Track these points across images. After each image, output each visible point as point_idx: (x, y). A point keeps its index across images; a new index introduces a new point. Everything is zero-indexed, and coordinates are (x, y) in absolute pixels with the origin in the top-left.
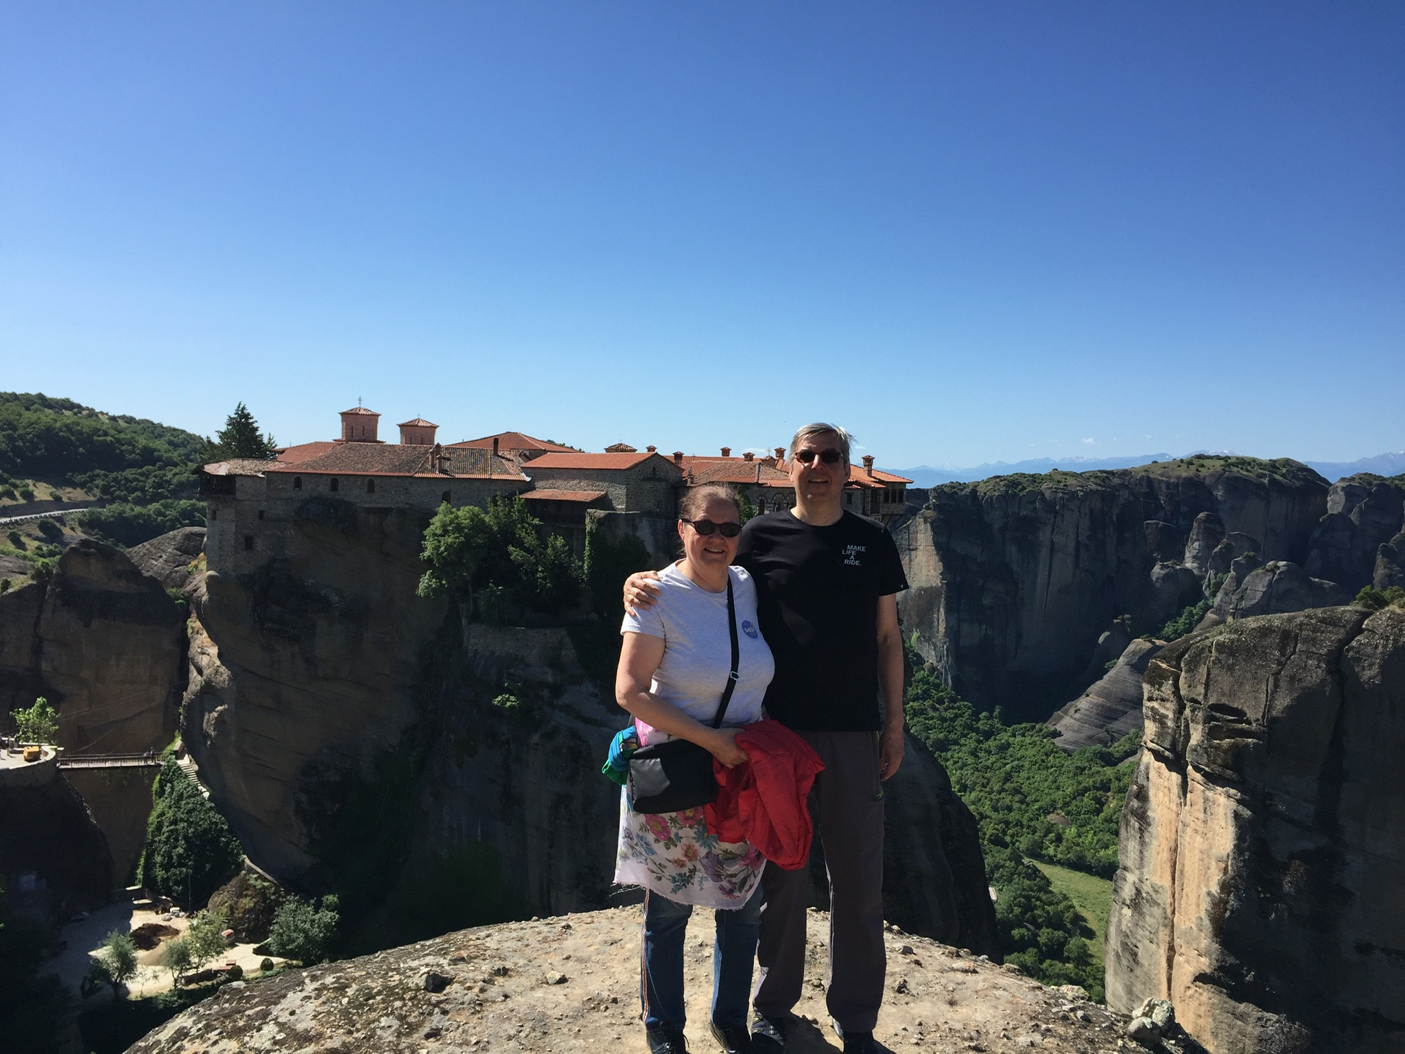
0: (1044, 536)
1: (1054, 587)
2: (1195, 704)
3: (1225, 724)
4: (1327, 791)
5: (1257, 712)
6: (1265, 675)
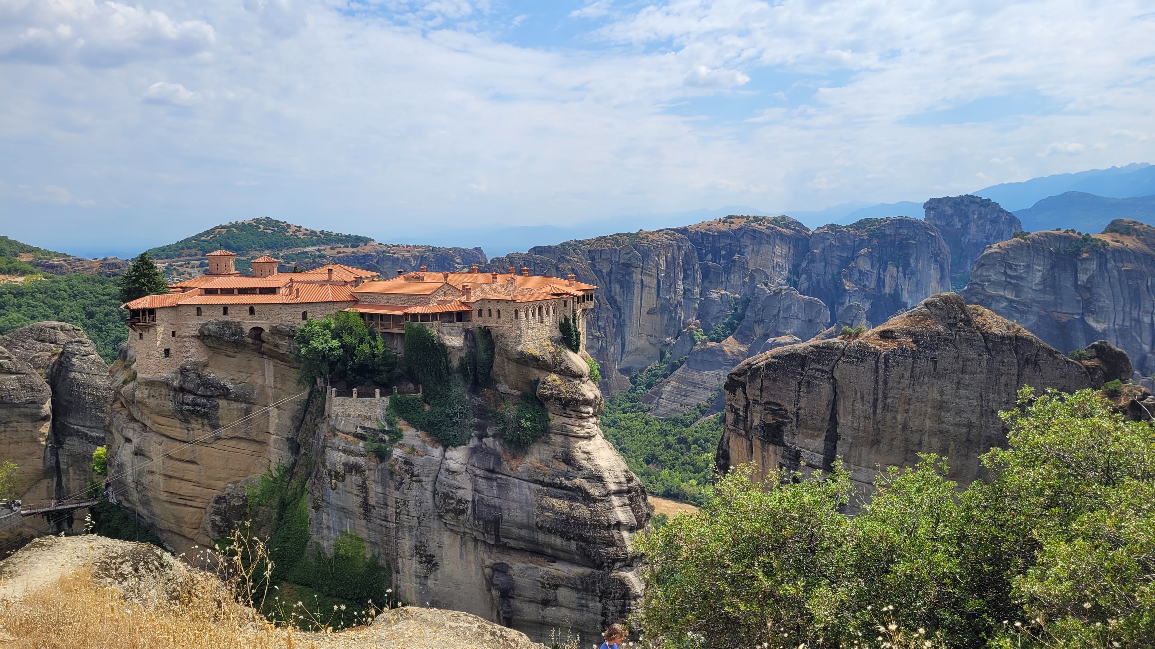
0: (637, 276)
1: (644, 310)
2: (756, 402)
3: (773, 412)
4: (829, 447)
5: (790, 405)
6: (794, 383)
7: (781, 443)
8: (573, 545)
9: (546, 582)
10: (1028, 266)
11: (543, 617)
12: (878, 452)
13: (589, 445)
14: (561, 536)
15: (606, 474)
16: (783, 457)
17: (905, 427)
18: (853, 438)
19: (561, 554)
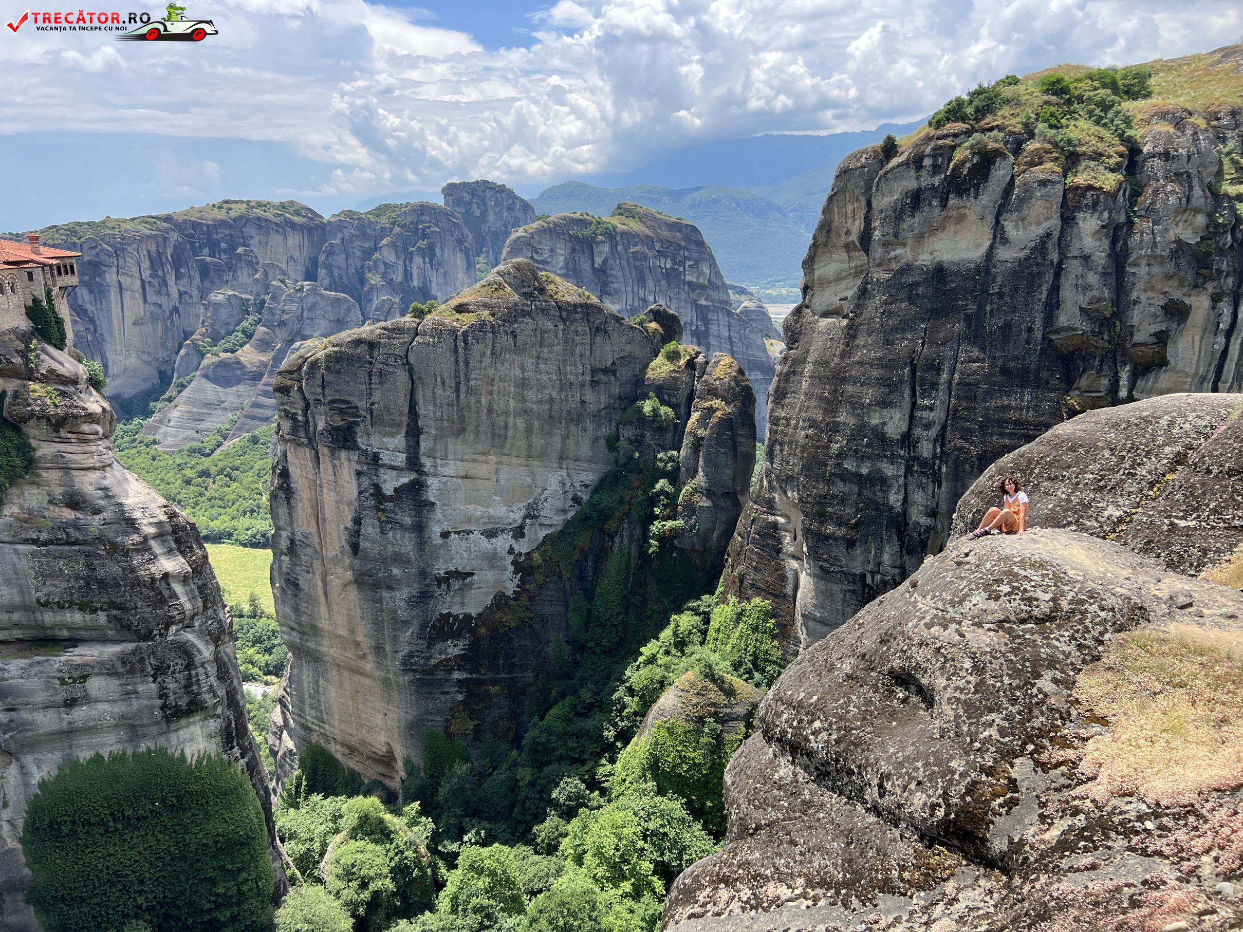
0: (111, 277)
1: (129, 321)
2: (318, 402)
3: (341, 411)
4: (411, 443)
5: (361, 400)
6: (362, 374)
7: (355, 447)
8: (102, 617)
9: (67, 675)
10: (552, 250)
11: (70, 723)
12: (465, 441)
13: (105, 478)
14: (81, 609)
15: (137, 515)
16: (359, 462)
17: (490, 410)
18: (437, 429)
19: (84, 634)
